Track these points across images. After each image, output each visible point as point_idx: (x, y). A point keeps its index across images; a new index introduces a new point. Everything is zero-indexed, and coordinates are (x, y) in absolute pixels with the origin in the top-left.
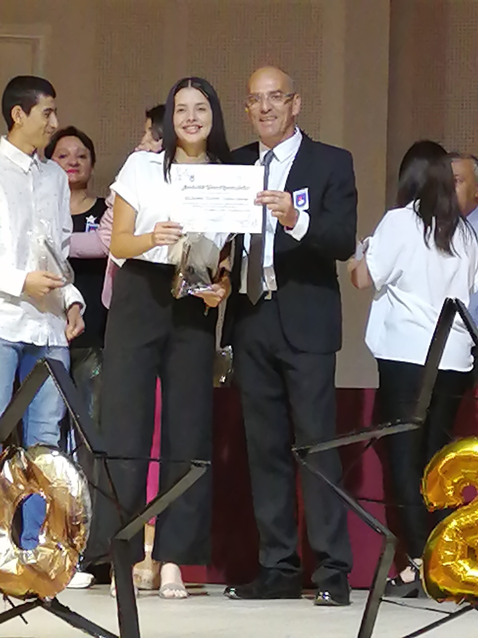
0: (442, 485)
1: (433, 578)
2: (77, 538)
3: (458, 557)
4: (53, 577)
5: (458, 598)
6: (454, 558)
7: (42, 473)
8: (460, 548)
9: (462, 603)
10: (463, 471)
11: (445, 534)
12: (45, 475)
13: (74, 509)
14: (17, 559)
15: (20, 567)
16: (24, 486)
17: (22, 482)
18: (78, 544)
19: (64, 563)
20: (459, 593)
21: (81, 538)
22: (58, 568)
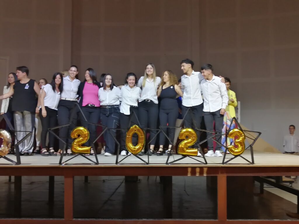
0: (74, 135)
6: (76, 147)
9: (78, 154)
10: (78, 132)
11: (75, 143)
12: (2, 134)
13: (8, 140)
18: (9, 146)
22: (5, 151)
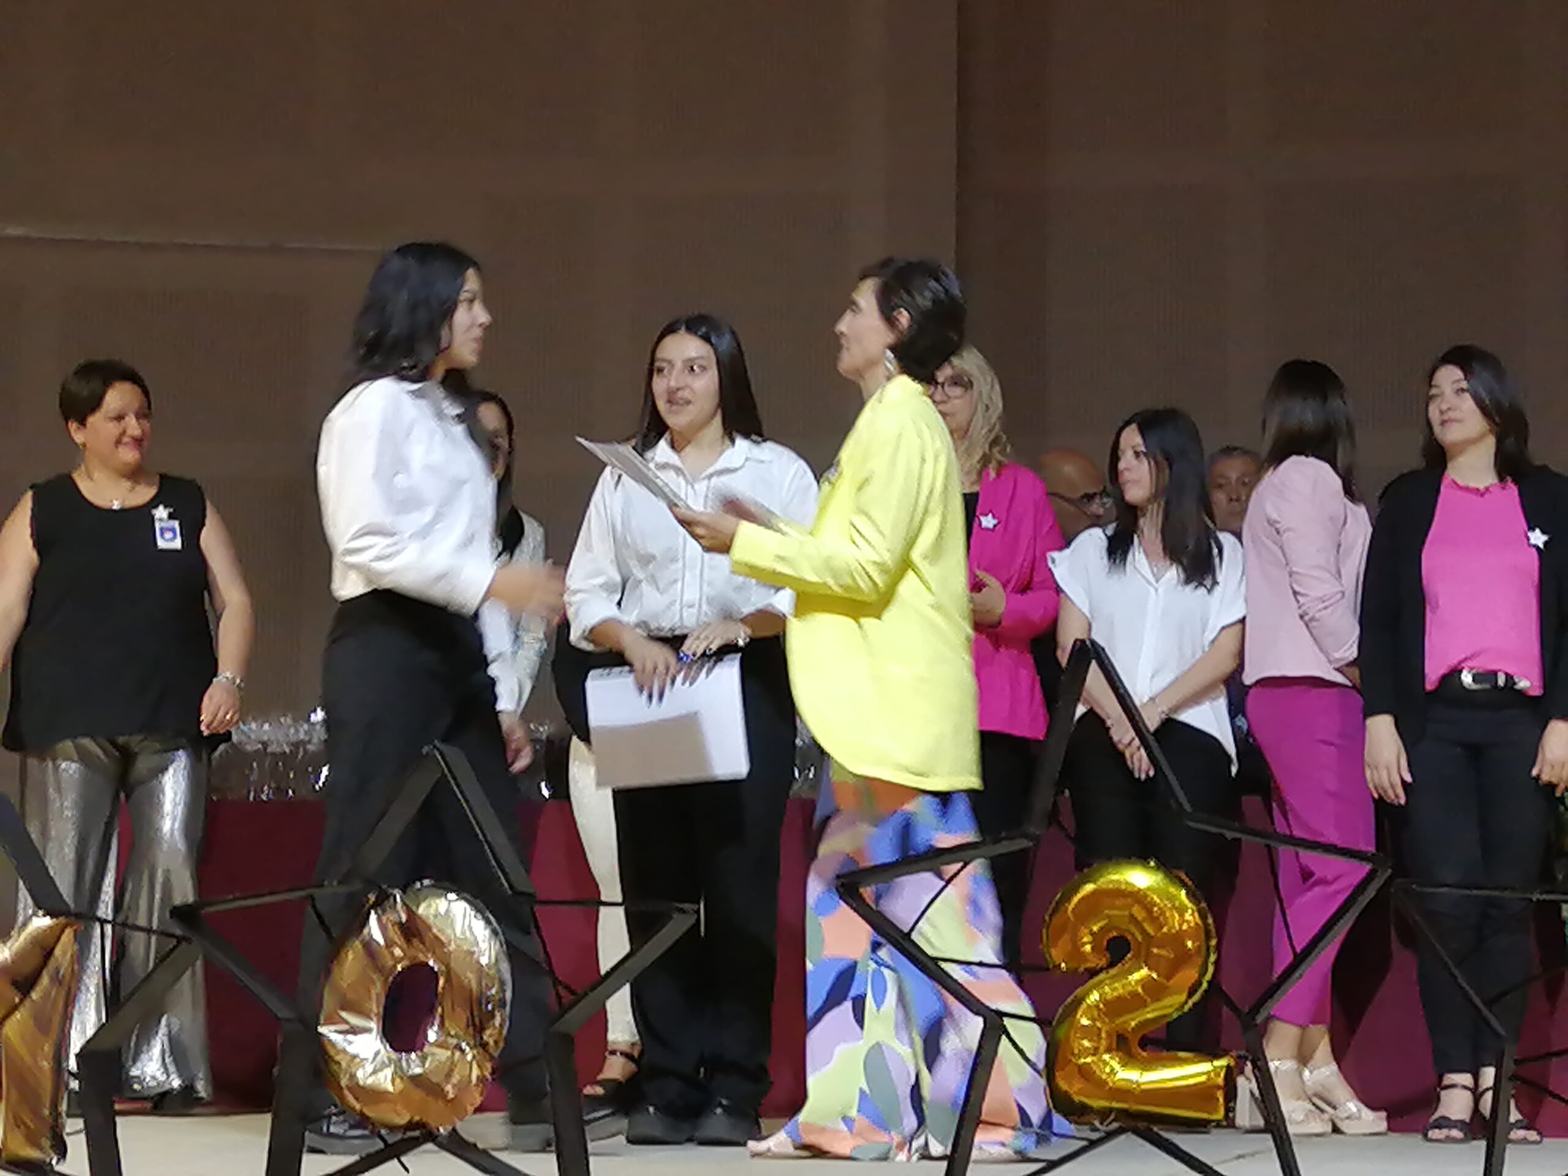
0: (1076, 937)
1: (1063, 1085)
2: (488, 1032)
3: (1102, 1048)
4: (451, 1096)
5: (1104, 1114)
6: (1095, 1052)
7: (429, 928)
8: (1104, 1035)
9: (1110, 1123)
10: (1106, 912)
11: (1080, 1013)
12: (435, 931)
13: (483, 984)
14: (393, 1066)
15: (398, 1080)
16: (403, 950)
17: (399, 943)
18: (491, 1043)
19: (468, 1072)
20: (1105, 1108)
21: (496, 1031)
22: (459, 1082)
